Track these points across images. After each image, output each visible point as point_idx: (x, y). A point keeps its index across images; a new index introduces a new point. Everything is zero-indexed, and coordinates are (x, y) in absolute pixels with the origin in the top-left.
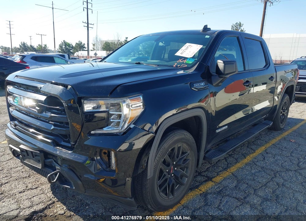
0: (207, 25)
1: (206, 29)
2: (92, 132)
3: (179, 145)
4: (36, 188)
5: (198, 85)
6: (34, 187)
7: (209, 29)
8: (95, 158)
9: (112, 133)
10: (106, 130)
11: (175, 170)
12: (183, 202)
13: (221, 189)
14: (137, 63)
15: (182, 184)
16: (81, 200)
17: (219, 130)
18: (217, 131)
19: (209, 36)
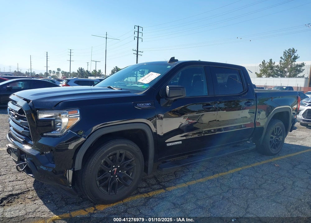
0: (174, 57)
1: (173, 60)
2: (45, 134)
3: (121, 152)
4: (23, 180)
5: (142, 105)
6: (21, 179)
7: (177, 60)
8: (44, 153)
9: (55, 136)
10: (53, 133)
11: (119, 172)
12: (125, 201)
13: (167, 196)
14: (108, 87)
15: (126, 185)
16: (49, 191)
17: (171, 144)
18: (168, 145)
19: (170, 67)
